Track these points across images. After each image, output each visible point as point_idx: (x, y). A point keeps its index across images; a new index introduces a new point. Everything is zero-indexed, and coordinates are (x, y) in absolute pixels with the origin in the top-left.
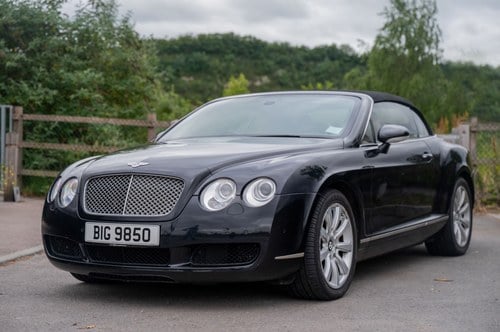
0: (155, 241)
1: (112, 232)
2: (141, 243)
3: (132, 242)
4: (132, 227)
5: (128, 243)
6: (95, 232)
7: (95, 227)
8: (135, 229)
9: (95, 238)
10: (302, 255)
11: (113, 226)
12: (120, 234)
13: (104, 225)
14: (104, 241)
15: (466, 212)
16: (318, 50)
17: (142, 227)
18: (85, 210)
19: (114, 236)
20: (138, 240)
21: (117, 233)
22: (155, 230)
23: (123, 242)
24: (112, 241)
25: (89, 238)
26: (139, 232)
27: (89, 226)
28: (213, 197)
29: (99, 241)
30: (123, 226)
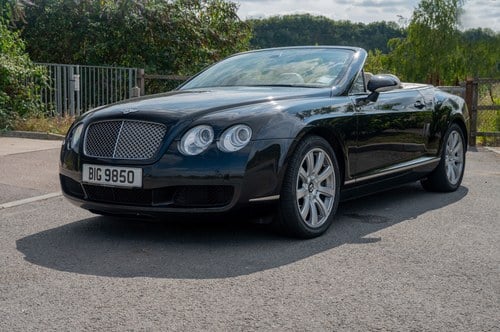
0: (138, 183)
1: (102, 173)
2: (126, 184)
3: (118, 183)
4: (119, 169)
5: (115, 184)
6: (90, 173)
7: (91, 168)
8: (122, 171)
9: (90, 179)
10: (278, 197)
11: (103, 168)
12: (109, 175)
13: (97, 167)
14: (96, 181)
15: (459, 151)
16: (371, 26)
17: (127, 169)
18: (85, 152)
19: (104, 177)
20: (124, 182)
21: (106, 175)
22: (138, 172)
23: (111, 182)
24: (103, 182)
25: (86, 178)
26: (125, 174)
27: (86, 167)
28: (193, 142)
29: (92, 181)
30: (112, 168)
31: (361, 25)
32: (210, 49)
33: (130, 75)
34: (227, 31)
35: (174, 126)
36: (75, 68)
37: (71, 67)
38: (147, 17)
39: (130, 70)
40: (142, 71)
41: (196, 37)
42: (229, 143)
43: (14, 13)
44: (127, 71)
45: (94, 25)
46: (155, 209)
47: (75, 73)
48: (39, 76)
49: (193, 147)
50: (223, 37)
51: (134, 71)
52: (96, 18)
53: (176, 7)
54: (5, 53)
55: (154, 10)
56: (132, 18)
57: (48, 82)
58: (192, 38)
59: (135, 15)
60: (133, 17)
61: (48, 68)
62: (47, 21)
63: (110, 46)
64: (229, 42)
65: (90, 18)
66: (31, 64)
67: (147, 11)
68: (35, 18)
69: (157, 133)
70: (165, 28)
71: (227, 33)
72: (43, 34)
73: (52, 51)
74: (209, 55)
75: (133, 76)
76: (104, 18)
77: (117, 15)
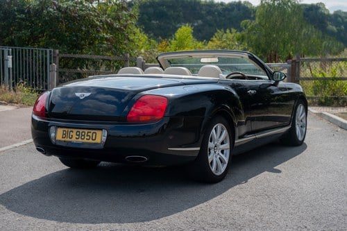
31: (222, 4)
32: (107, 34)
34: (119, 21)
36: (9, 51)
37: (6, 50)
38: (60, 11)
39: (48, 50)
40: (57, 51)
41: (96, 25)
44: (46, 51)
45: (20, 17)
47: (9, 55)
50: (117, 25)
51: (50, 51)
52: (21, 11)
53: (81, 3)
55: (65, 6)
56: (48, 12)
59: (51, 10)
60: (50, 12)
63: (32, 33)
64: (120, 29)
65: (17, 11)
67: (60, 6)
70: (74, 19)
71: (119, 22)
74: (106, 39)
75: (51, 55)
76: (29, 12)
77: (37, 10)
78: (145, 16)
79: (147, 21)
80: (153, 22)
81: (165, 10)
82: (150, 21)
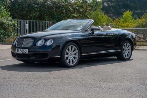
0: (27, 53)
1: (19, 50)
2: (25, 53)
3: (23, 53)
4: (23, 49)
11: (20, 49)
13: (19, 49)
15: (130, 49)
17: (25, 49)
18: (16, 46)
22: (27, 50)
23: (21, 53)
24: (20, 52)
25: (16, 52)
26: (24, 51)
27: (16, 49)
28: (40, 43)
29: (18, 52)
30: (22, 49)
33: (47, 24)
35: (36, 39)
36: (26, 21)
38: (53, 3)
40: (51, 22)
41: (70, 10)
42: (48, 43)
43: (7, 3)
44: (46, 22)
45: (35, 6)
46: (31, 59)
47: (27, 23)
48: (14, 24)
49: (40, 44)
51: (48, 22)
52: (35, 4)
54: (4, 16)
55: (55, 1)
56: (48, 4)
57: (17, 26)
58: (69, 11)
61: (17, 22)
62: (19, 5)
63: (40, 13)
66: (12, 20)
67: (53, 1)
68: (15, 4)
69: (32, 41)
70: (60, 7)
71: (83, 8)
72: (18, 9)
73: (21, 15)
75: (48, 24)
76: (38, 4)
77: (43, 3)
78: (118, 6)
79: (119, 9)
80: (122, 10)
81: (129, 3)
82: (121, 9)
